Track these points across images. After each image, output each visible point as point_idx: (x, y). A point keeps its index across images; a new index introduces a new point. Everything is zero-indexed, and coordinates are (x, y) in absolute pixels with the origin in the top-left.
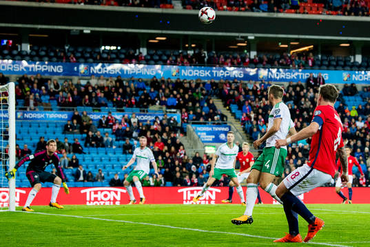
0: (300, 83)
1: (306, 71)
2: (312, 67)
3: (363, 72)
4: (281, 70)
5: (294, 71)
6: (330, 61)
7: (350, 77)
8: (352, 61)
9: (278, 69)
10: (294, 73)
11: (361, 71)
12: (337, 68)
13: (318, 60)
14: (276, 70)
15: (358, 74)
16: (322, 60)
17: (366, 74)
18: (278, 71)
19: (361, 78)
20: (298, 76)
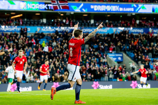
0: (16, 32)
1: (19, 27)
2: (22, 25)
3: (47, 27)
4: (7, 26)
5: (13, 27)
6: (31, 22)
7: (40, 30)
8: (41, 22)
9: (5, 26)
10: (13, 28)
11: (46, 26)
12: (34, 25)
13: (25, 21)
14: (4, 26)
15: (45, 28)
16: (27, 22)
17: (48, 28)
18: (5, 27)
19: (46, 30)
20: (15, 29)
